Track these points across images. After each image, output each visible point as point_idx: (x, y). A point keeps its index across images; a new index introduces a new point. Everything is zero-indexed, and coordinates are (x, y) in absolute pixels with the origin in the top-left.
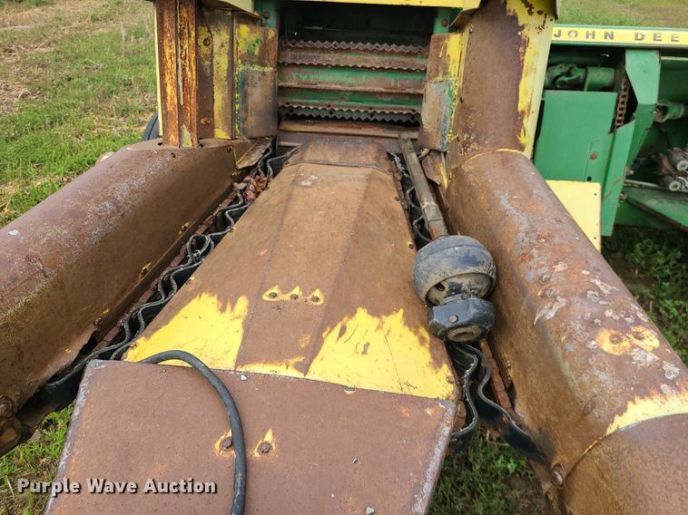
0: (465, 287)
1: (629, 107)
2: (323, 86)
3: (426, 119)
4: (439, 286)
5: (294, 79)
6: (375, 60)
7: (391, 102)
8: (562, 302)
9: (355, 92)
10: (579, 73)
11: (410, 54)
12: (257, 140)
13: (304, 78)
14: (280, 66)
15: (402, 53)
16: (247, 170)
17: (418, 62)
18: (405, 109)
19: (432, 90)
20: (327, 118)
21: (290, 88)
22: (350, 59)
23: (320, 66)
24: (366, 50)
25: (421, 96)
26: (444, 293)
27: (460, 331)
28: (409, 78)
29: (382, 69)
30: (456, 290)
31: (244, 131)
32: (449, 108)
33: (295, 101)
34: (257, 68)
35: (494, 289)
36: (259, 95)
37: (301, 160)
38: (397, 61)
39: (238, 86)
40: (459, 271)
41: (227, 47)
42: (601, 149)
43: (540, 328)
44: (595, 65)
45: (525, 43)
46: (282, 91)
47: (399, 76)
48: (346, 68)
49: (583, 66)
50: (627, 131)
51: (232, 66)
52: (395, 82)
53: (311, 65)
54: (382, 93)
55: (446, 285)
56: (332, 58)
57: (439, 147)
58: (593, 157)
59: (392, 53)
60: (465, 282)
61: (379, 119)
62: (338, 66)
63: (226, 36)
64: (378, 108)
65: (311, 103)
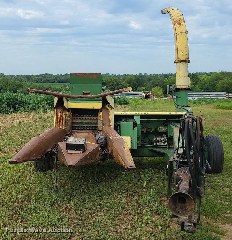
0: (102, 139)
2: (80, 122)
4: (99, 139)
5: (74, 121)
6: (89, 118)
7: (92, 125)
8: (112, 136)
9: (86, 123)
10: (128, 120)
12: (69, 131)
13: (76, 121)
14: (72, 119)
15: (94, 116)
16: (68, 135)
17: (97, 118)
18: (95, 126)
19: (99, 121)
21: (74, 123)
22: (85, 118)
23: (79, 119)
24: (87, 116)
25: (97, 123)
27: (102, 143)
28: (95, 120)
31: (67, 129)
32: (101, 123)
33: (75, 125)
34: (69, 119)
35: (106, 139)
36: (69, 123)
38: (93, 118)
39: (66, 121)
40: (101, 137)
41: (65, 115)
43: (111, 140)
44: (131, 119)
45: (109, 111)
46: (72, 123)
47: (93, 120)
48: (84, 119)
49: (129, 119)
50: (136, 128)
51: (66, 118)
52: (93, 121)
53: (78, 119)
54: (90, 123)
56: (81, 118)
57: (101, 130)
58: (131, 134)
59: (92, 116)
62: (82, 119)
63: (65, 113)
64: (90, 126)
65: (78, 126)
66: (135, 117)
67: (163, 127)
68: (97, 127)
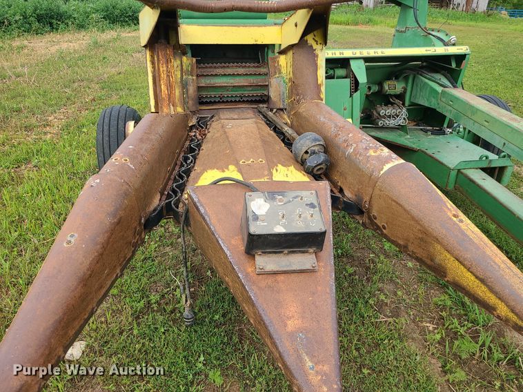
0: (316, 151)
1: (356, 85)
2: (218, 85)
3: (272, 95)
4: (306, 152)
5: (204, 82)
6: (241, 71)
7: (252, 91)
8: (355, 145)
9: (234, 86)
10: (331, 72)
11: (257, 67)
12: (193, 113)
13: (208, 82)
14: (197, 76)
15: (254, 66)
16: (193, 127)
17: (263, 70)
18: (259, 93)
19: (274, 82)
20: (219, 102)
21: (203, 87)
22: (229, 71)
23: (216, 75)
24: (236, 66)
25: (268, 85)
26: (309, 155)
27: (319, 167)
28: (260, 78)
29: (247, 74)
30: (314, 153)
31: (188, 108)
32: (285, 88)
33: (204, 94)
34: (190, 77)
36: (192, 89)
37: (220, 118)
38: (252, 70)
39: (184, 85)
40: (313, 144)
41: (180, 68)
42: (348, 105)
43: (349, 158)
45: (317, 56)
46: (200, 88)
47: (254, 77)
48: (230, 75)
49: (332, 69)
51: (182, 76)
52: (253, 80)
53: (212, 75)
54: (246, 86)
55: (309, 151)
56: (221, 71)
57: (282, 107)
58: (345, 109)
59: (249, 67)
60: (316, 149)
61: (245, 99)
62: (225, 75)
63: (179, 62)
64: (246, 93)
65: (213, 94)
66: (352, 63)
67: (395, 83)
68: (268, 97)
